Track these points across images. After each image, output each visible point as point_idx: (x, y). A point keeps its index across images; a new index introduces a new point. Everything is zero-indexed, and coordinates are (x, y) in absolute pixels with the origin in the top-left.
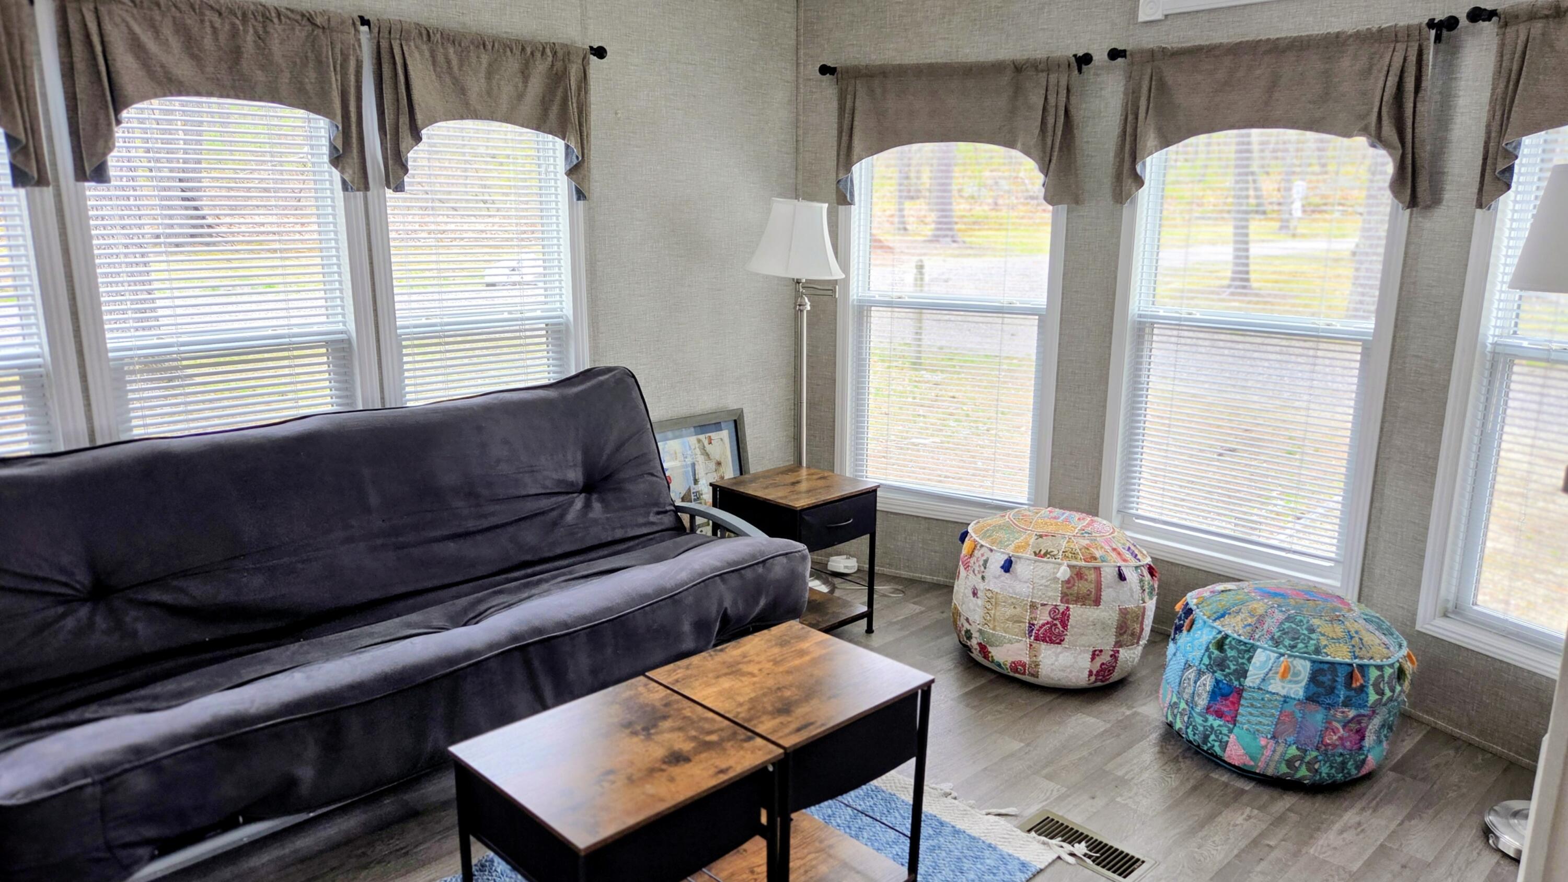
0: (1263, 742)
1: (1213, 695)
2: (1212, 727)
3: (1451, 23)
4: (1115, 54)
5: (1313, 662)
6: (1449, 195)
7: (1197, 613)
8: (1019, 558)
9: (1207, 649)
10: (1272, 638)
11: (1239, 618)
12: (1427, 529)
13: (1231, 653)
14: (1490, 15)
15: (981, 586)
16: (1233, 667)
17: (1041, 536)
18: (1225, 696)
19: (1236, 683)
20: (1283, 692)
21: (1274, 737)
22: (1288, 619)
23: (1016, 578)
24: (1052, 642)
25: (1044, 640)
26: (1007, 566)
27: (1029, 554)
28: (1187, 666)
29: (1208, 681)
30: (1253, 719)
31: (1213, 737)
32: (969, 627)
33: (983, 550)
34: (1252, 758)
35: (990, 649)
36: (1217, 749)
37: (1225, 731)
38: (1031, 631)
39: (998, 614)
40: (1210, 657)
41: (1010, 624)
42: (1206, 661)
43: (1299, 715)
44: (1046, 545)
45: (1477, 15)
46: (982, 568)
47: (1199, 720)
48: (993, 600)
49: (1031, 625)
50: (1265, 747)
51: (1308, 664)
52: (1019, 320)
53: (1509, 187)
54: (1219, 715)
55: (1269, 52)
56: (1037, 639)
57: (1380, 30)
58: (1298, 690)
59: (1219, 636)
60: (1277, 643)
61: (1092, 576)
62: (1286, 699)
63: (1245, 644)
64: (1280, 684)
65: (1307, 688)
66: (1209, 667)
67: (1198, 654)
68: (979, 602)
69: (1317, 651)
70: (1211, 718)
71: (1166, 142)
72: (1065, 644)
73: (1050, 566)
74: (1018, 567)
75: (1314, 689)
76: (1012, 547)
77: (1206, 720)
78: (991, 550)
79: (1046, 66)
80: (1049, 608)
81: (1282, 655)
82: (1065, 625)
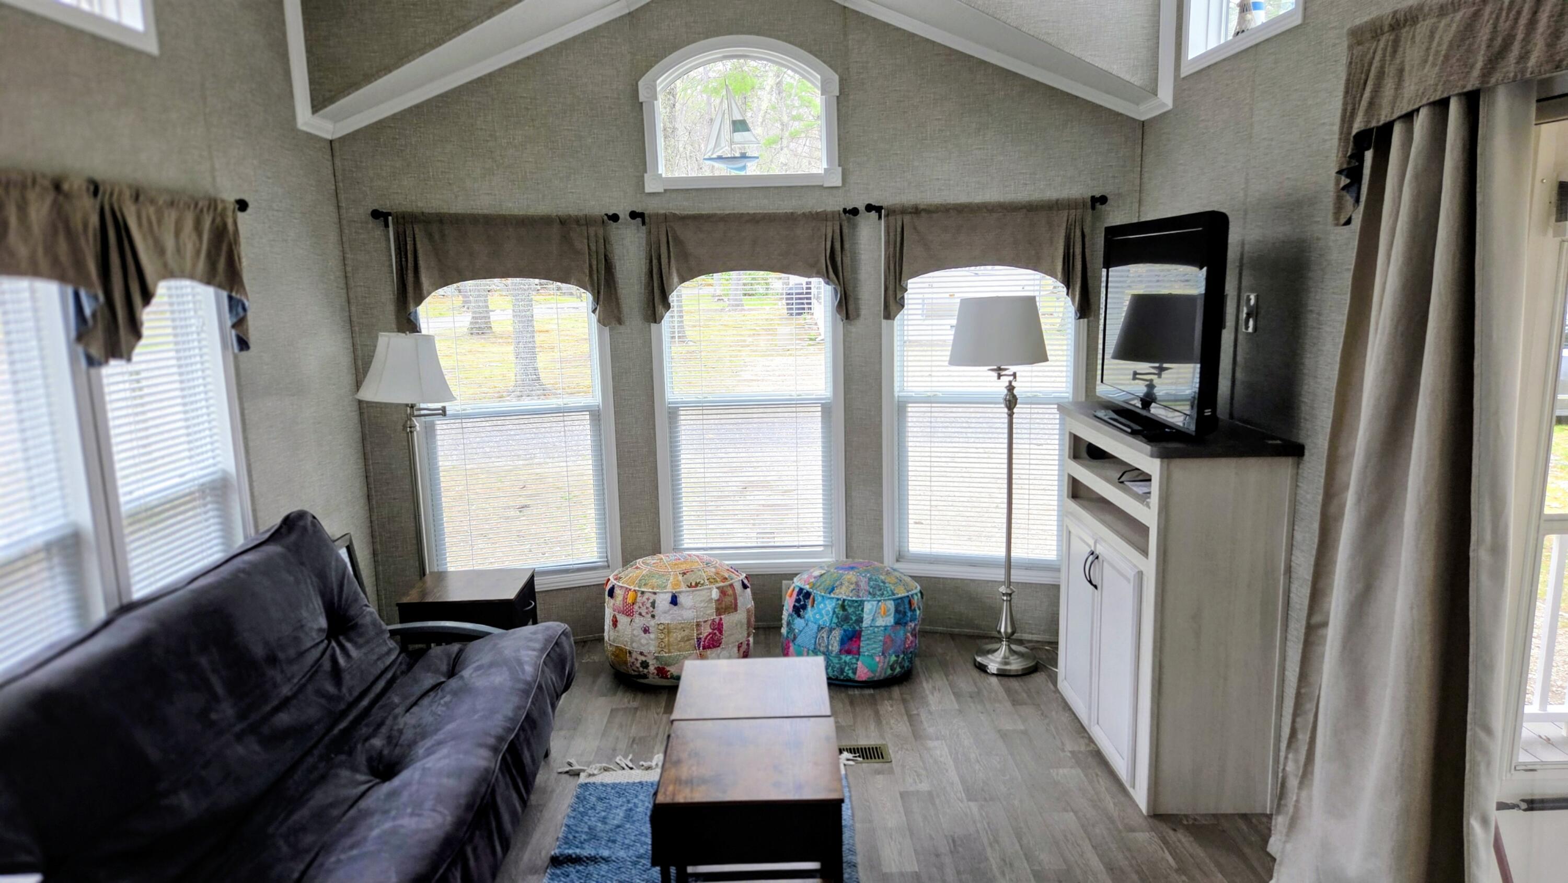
0: (877, 659)
1: (842, 642)
2: (845, 662)
3: (855, 212)
4: (634, 215)
5: (894, 600)
6: (864, 312)
7: (814, 592)
8: (680, 592)
9: (834, 612)
10: (870, 593)
11: (844, 588)
12: (881, 511)
13: (850, 610)
14: (878, 209)
15: (652, 623)
16: (854, 618)
17: (684, 574)
18: (851, 639)
19: (857, 628)
20: (884, 624)
21: (883, 654)
22: (870, 579)
23: (683, 608)
24: (715, 647)
25: (709, 647)
26: (674, 601)
27: (684, 588)
28: (820, 629)
29: (837, 634)
30: (869, 647)
31: (847, 668)
32: (643, 658)
33: (646, 596)
34: (872, 672)
35: (668, 668)
36: (851, 675)
37: (854, 661)
38: (699, 645)
39: (671, 640)
40: (837, 617)
41: (682, 644)
42: (835, 620)
43: (893, 635)
44: (693, 579)
45: (869, 208)
46: (651, 609)
47: (836, 661)
48: (666, 630)
49: (699, 639)
50: (879, 662)
51: (892, 602)
52: (574, 416)
53: (903, 306)
54: (849, 652)
55: (747, 221)
56: (704, 648)
57: (817, 213)
58: (890, 620)
59: (840, 602)
60: (874, 595)
61: (730, 592)
62: (886, 627)
63: (857, 601)
64: (881, 619)
65: (895, 617)
66: (839, 625)
67: (826, 618)
68: (652, 636)
69: (894, 594)
70: (843, 657)
71: (683, 280)
72: (723, 646)
73: (704, 592)
74: (682, 599)
75: (897, 615)
76: (669, 586)
77: (840, 659)
78: (655, 593)
79: (585, 222)
80: (710, 622)
81: (879, 601)
82: (721, 632)
